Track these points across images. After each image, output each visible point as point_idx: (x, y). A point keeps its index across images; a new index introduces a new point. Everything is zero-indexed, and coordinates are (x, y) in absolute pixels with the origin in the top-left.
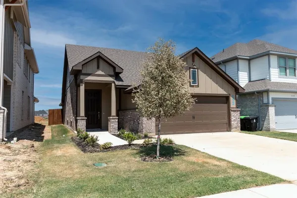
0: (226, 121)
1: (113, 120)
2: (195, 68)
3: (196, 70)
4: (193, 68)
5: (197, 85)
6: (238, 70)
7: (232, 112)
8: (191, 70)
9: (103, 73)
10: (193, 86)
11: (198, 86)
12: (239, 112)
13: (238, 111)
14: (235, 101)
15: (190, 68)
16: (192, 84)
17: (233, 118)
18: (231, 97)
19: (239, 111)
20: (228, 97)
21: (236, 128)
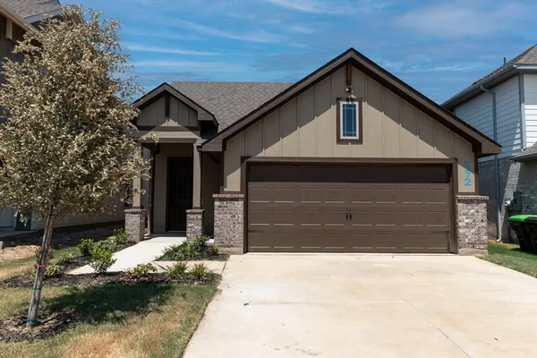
0: (446, 226)
1: (192, 216)
2: (352, 100)
3: (357, 103)
4: (348, 100)
5: (357, 137)
6: (521, 100)
7: (460, 205)
8: (342, 103)
9: (176, 124)
10: (346, 142)
11: (360, 141)
12: (484, 205)
13: (479, 202)
14: (472, 176)
15: (338, 99)
16: (342, 137)
17: (463, 221)
18: (459, 166)
19: (485, 201)
20: (451, 165)
21: (473, 245)
